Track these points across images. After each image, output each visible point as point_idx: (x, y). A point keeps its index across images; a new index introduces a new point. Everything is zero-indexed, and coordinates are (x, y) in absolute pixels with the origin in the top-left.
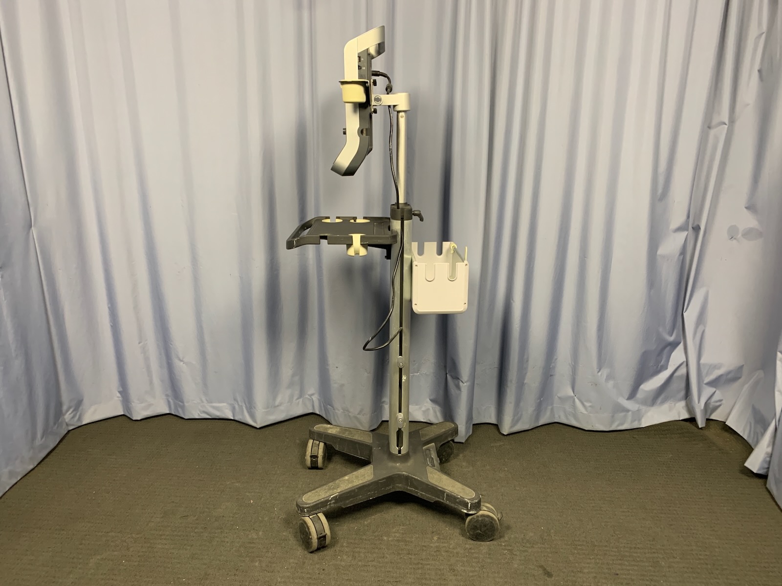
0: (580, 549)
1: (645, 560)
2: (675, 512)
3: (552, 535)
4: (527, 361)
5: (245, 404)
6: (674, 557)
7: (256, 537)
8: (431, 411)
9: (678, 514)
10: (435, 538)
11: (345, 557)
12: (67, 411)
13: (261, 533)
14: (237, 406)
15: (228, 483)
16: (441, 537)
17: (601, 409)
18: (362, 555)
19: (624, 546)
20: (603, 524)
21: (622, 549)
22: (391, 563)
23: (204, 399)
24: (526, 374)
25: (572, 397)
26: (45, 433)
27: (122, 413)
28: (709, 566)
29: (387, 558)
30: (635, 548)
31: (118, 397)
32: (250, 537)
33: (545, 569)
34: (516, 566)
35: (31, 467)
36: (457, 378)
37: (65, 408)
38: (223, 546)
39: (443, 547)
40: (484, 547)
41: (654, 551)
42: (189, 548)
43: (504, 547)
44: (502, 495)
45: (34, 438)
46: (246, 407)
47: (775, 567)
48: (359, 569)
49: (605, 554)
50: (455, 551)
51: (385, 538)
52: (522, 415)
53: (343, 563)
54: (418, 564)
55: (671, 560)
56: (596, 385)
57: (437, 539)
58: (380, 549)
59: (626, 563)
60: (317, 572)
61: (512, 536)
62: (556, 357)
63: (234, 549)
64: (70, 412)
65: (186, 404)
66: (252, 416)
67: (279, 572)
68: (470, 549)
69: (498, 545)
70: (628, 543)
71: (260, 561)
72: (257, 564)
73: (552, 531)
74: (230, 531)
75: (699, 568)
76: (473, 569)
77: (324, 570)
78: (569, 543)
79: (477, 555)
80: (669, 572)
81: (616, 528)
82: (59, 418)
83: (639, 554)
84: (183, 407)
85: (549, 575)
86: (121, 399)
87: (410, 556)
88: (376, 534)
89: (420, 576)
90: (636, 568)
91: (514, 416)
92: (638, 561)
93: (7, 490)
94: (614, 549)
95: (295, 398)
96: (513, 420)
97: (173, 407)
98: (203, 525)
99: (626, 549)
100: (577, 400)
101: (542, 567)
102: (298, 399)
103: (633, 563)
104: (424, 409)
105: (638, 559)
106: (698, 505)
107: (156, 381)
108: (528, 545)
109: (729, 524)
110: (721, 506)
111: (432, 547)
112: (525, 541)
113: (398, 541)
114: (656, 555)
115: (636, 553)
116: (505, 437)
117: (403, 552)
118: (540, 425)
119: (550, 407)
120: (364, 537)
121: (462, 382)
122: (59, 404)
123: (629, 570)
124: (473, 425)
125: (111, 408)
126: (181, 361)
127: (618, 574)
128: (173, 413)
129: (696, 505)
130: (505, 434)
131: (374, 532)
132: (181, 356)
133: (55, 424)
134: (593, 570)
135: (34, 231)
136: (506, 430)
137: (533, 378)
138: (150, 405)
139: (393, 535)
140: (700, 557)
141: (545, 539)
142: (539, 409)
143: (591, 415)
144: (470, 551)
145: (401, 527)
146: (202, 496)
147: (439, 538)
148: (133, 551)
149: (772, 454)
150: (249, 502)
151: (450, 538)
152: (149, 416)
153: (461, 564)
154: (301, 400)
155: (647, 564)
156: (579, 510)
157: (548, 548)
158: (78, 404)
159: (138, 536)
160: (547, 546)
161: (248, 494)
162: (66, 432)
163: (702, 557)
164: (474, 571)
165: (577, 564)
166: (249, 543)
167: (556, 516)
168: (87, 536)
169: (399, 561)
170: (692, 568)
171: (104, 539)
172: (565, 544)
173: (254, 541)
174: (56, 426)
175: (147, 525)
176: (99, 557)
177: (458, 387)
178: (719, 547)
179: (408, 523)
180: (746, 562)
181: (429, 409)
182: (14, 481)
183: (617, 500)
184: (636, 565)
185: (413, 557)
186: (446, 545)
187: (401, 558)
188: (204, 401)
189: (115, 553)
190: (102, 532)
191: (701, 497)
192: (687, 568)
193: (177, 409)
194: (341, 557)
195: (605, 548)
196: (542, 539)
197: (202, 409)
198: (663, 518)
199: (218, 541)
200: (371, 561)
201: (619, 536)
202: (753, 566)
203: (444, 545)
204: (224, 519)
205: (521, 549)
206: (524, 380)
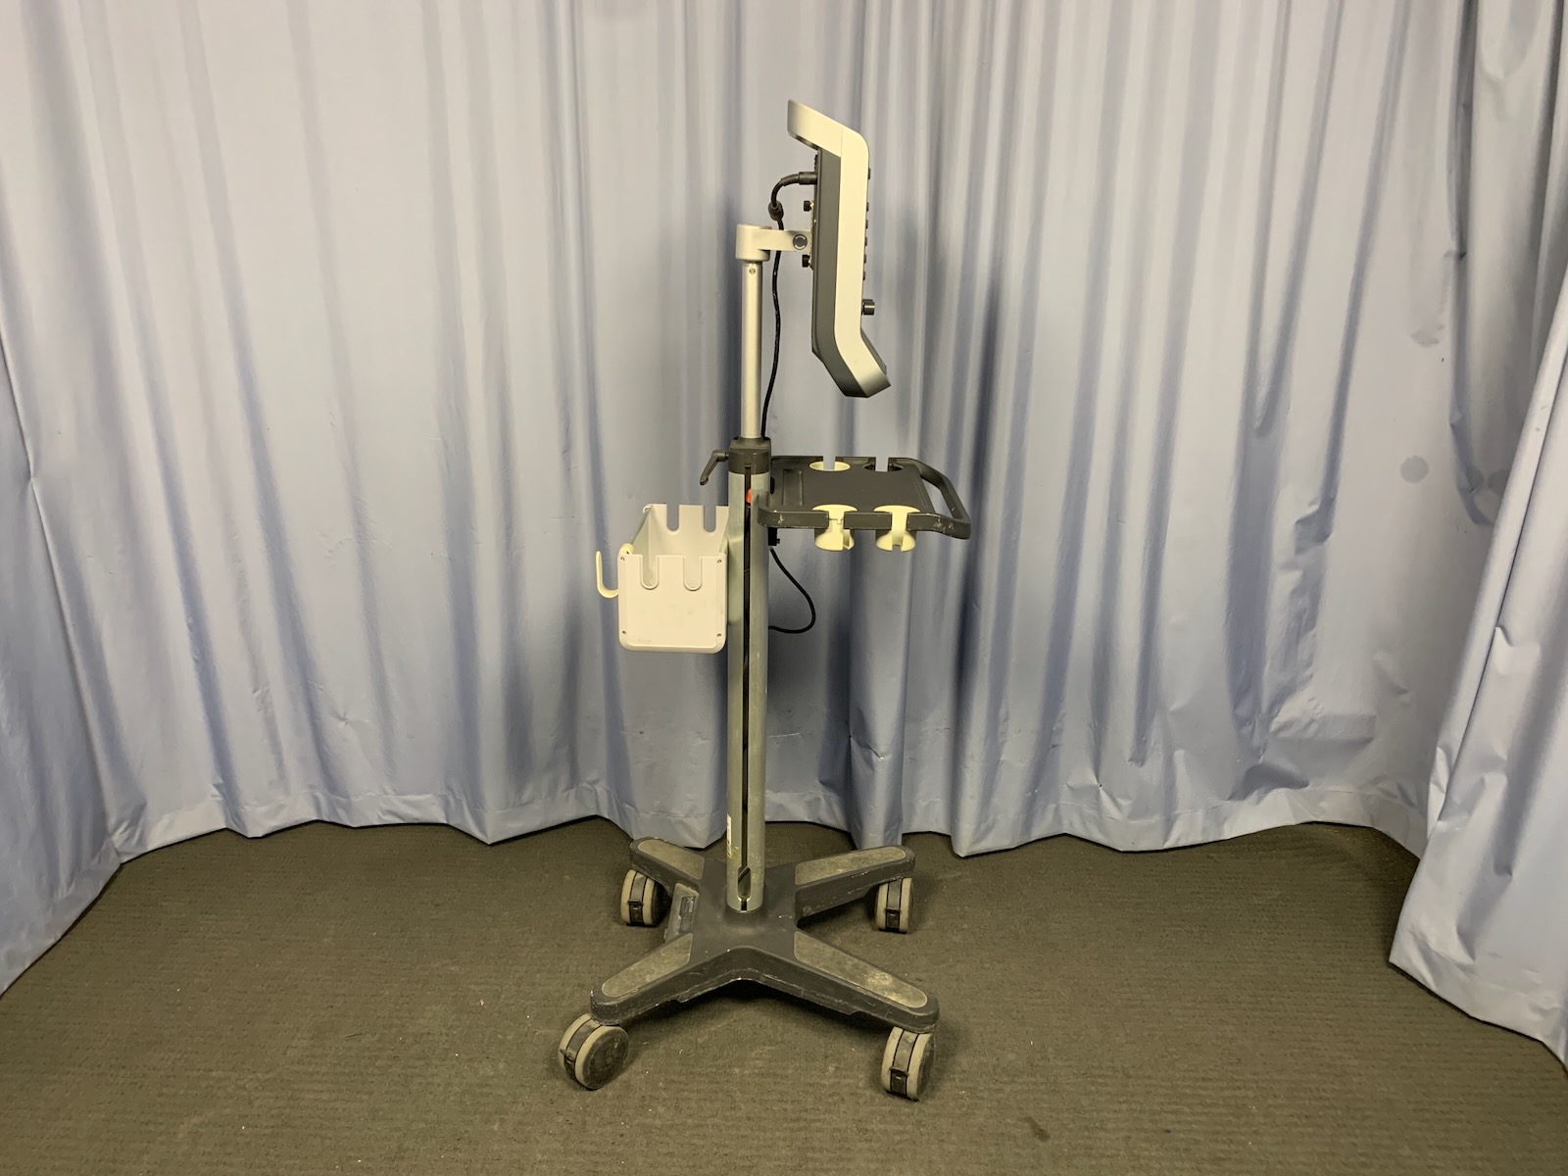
0: (1101, 1084)
1: (1221, 1102)
2: (1280, 1007)
3: (1051, 1057)
4: (1006, 720)
5: (467, 799)
6: (1275, 1096)
7: (493, 1073)
8: (823, 802)
9: (1286, 1011)
10: (831, 1069)
11: (661, 1110)
12: (117, 827)
13: (501, 1066)
14: (452, 800)
15: (436, 966)
16: (842, 1067)
18: (693, 1104)
19: (1184, 1077)
20: (1145, 1034)
21: (1179, 1083)
22: (749, 1119)
23: (388, 787)
24: (1003, 743)
25: (1096, 787)
26: (76, 872)
27: (224, 826)
28: (1339, 1113)
29: (740, 1109)
30: (1204, 1079)
31: (214, 796)
32: (481, 1072)
33: (1034, 1126)
34: (981, 1120)
35: (52, 941)
36: (867, 745)
37: (112, 821)
38: (431, 1093)
39: (846, 1085)
41: (1238, 1084)
42: (366, 1097)
43: (959, 1084)
45: (53, 887)
46: (468, 804)
47: (1461, 1112)
48: (688, 1133)
49: (1149, 1092)
51: (737, 1071)
52: (995, 820)
53: (658, 1122)
54: (798, 1120)
55: (1269, 1102)
57: (833, 1069)
58: (728, 1092)
59: (1186, 1109)
60: (610, 1140)
61: (975, 1061)
62: (1062, 712)
63: (452, 1098)
64: (122, 829)
65: (355, 800)
66: (480, 823)
67: (538, 1141)
69: (949, 1079)
70: (1191, 1071)
71: (502, 1121)
72: (496, 1127)
73: (1050, 1049)
74: (443, 1063)
75: (1320, 1116)
76: (902, 1129)
77: (622, 1136)
78: (1082, 1072)
80: (1265, 1124)
81: (1169, 1040)
82: (102, 843)
83: (1210, 1092)
84: (347, 808)
85: (1043, 1135)
86: (220, 798)
87: (784, 1106)
88: (720, 1062)
89: (803, 1143)
90: (1204, 1118)
91: (979, 822)
92: (1209, 1106)
93: (4, 990)
94: (1165, 1083)
95: (561, 788)
96: (977, 830)
97: (324, 807)
98: (390, 1052)
99: (1187, 1083)
100: (1103, 794)
101: (1029, 1119)
102: (564, 791)
103: (1198, 1110)
105: (1208, 1101)
106: (1325, 991)
107: (290, 761)
108: (1006, 1079)
109: (1380, 1029)
111: (824, 1086)
112: (999, 1070)
113: (761, 1075)
114: (1242, 1092)
115: (1206, 1089)
116: (963, 861)
117: (771, 1097)
118: (1033, 838)
119: (1052, 806)
120: (697, 1069)
121: (876, 754)
122: (101, 816)
123: (1192, 1123)
124: (904, 835)
125: (201, 816)
126: (341, 720)
127: (1168, 1131)
128: (327, 820)
129: (1320, 991)
130: (962, 855)
131: (715, 1059)
132: (340, 711)
133: (93, 856)
134: (1124, 1125)
135: (36, 487)
136: (963, 848)
137: (1018, 752)
138: (280, 807)
139: (752, 1064)
140: (1323, 1094)
141: (1037, 1066)
142: (1030, 809)
143: (1130, 822)
145: (767, 1048)
146: (387, 993)
147: (837, 1068)
148: (259, 1107)
150: (477, 1004)
151: (859, 1067)
152: (278, 829)
153: (878, 1119)
154: (572, 792)
155: (1223, 1110)
156: (1102, 1006)
157: (1041, 1084)
158: (137, 815)
159: (268, 1076)
160: (1039, 1079)
161: (474, 988)
162: (117, 868)
163: (1327, 1095)
164: (902, 1133)
165: (1095, 1114)
166: (481, 1086)
167: (1058, 1018)
168: (171, 1079)
169: (763, 1115)
170: (1307, 1117)
171: (204, 1084)
172: (1074, 1074)
173: (490, 1082)
174: (96, 859)
175: (285, 1054)
176: (196, 1120)
177: (870, 763)
178: (1360, 1075)
179: (779, 1039)
180: (1409, 1102)
181: (818, 799)
182: (19, 971)
183: (1173, 984)
184: (1204, 1113)
185: (789, 1107)
186: (851, 1081)
187: (767, 1109)
188: (390, 791)
189: (227, 1111)
190: (199, 1070)
191: (1331, 975)
192: (1299, 1117)
193: (334, 811)
194: (653, 1110)
195: (1148, 1081)
196: (1032, 1065)
197: (386, 807)
198: (1257, 1020)
199: (420, 1084)
200: (710, 1117)
201: (1175, 1057)
202: (1421, 1110)
203: (847, 1081)
204: (430, 1038)
205: (992, 1086)
206: (1000, 756)
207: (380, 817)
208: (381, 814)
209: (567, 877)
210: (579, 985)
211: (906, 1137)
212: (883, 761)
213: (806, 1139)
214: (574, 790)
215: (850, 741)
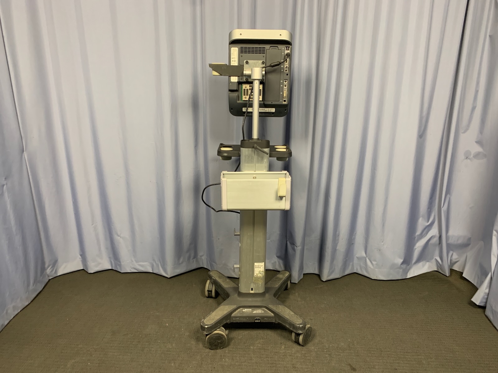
0: (372, 353)
1: (413, 360)
2: (431, 329)
3: (355, 344)
4: (339, 236)
5: (160, 263)
6: (431, 358)
7: (171, 347)
8: (277, 263)
9: (433, 331)
10: (283, 347)
11: (227, 360)
12: (49, 267)
13: (174, 345)
14: (154, 264)
15: (152, 313)
16: (286, 346)
17: (382, 266)
18: (238, 358)
19: (400, 351)
20: (387, 337)
21: (399, 353)
22: (256, 363)
23: (133, 260)
24: (338, 243)
25: (365, 257)
26: (35, 281)
27: (82, 268)
28: (453, 364)
29: (253, 360)
30: (407, 352)
31: (80, 258)
32: (167, 347)
33: (351, 366)
34: (333, 364)
35: (27, 303)
36: (293, 244)
37: (46, 265)
38: (151, 353)
39: (288, 353)
40: (313, 352)
41: (419, 354)
42: (129, 354)
43: (325, 353)
44: (323, 319)
45: (28, 285)
46: (161, 265)
47: (493, 364)
48: (236, 367)
49: (388, 357)
50: (295, 355)
51: (252, 347)
52: (335, 269)
53: (226, 364)
54: (273, 363)
55: (429, 360)
56: (380, 250)
57: (284, 347)
58: (249, 354)
59: (402, 362)
60: (211, 369)
61: (331, 345)
62: (355, 232)
63: (158, 355)
64: (50, 268)
65: (122, 263)
66: (165, 271)
67: (186, 369)
68: (305, 354)
69: (322, 351)
70: (402, 350)
71: (174, 363)
72: (173, 365)
73: (355, 342)
74: (155, 344)
75: (446, 365)
76: (307, 367)
77: (214, 368)
78: (366, 349)
79: (309, 358)
80: (428, 367)
81: (394, 340)
82: (43, 272)
83: (409, 357)
84: (120, 265)
85: (354, 369)
86: (81, 259)
87: (268, 359)
88: (246, 345)
90: (408, 365)
91: (330, 270)
92: (409, 361)
93: (12, 318)
94: (394, 353)
95: (192, 258)
96: (329, 272)
97: (113, 265)
98: (137, 340)
99: (402, 353)
100: (368, 260)
101: (350, 365)
102: (192, 259)
103: (406, 362)
104: (272, 262)
105: (409, 360)
106: (445, 325)
107: (103, 248)
108: (341, 351)
109: (464, 337)
110: (459, 325)
111: (281, 353)
112: (338, 348)
113: (260, 349)
114: (420, 357)
115: (408, 355)
116: (324, 282)
117: (263, 356)
118: (345, 275)
119: (351, 264)
120: (239, 347)
121: (296, 246)
122: (43, 263)
123: (403, 367)
124: (304, 274)
125: (74, 265)
126: (119, 236)
127: (396, 369)
128: (114, 269)
129: (443, 324)
130: (324, 280)
131: (244, 343)
132: (119, 233)
133: (41, 275)
134: (381, 367)
135: (25, 155)
136: (325, 278)
137: (342, 246)
138: (100, 264)
139: (257, 345)
140: (447, 358)
141: (351, 347)
142: (345, 264)
143: (376, 269)
144: (305, 355)
145: (261, 340)
146: (136, 321)
147: (285, 347)
148: (94, 357)
149: (488, 294)
150: (166, 325)
151: (292, 347)
152: (98, 271)
153: (299, 364)
154: (195, 260)
155: (414, 363)
156: (371, 328)
157: (353, 353)
158: (55, 263)
159: (97, 347)
160: (352, 352)
161: (164, 320)
162: (48, 281)
163: (448, 358)
164: (308, 368)
165: (371, 363)
166: (167, 351)
167: (357, 332)
168: (65, 347)
169: (261, 362)
170: (442, 365)
171: (76, 349)
172: (363, 350)
173: (170, 350)
174: (42, 277)
175: (103, 340)
176: (73, 361)
177: (294, 250)
178: (459, 352)
179: (265, 337)
180: (476, 361)
181: (276, 262)
182: (16, 313)
183: (394, 322)
184: (408, 363)
185: (269, 359)
186: (290, 351)
187: (262, 360)
188: (134, 261)
189: (84, 358)
190: (74, 345)
191: (447, 320)
192: (439, 365)
193: (116, 266)
194: (224, 359)
195: (388, 353)
196: (349, 347)
197: (132, 266)
198: (423, 333)
199: (147, 350)
200: (243, 362)
201: (397, 345)
202: (480, 363)
203: (288, 351)
204: (151, 335)
205: (336, 353)
206: (336, 247)
207: (130, 270)
208: (131, 269)
209: (194, 285)
210: (199, 319)
211: (308, 369)
212: (298, 249)
213: (276, 370)
214: (195, 259)
215: (287, 242)
